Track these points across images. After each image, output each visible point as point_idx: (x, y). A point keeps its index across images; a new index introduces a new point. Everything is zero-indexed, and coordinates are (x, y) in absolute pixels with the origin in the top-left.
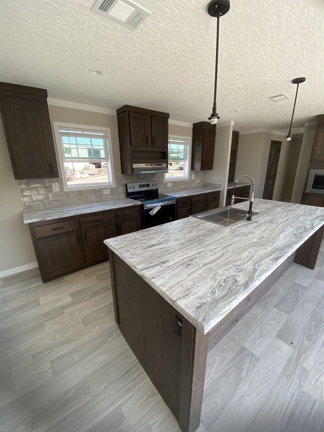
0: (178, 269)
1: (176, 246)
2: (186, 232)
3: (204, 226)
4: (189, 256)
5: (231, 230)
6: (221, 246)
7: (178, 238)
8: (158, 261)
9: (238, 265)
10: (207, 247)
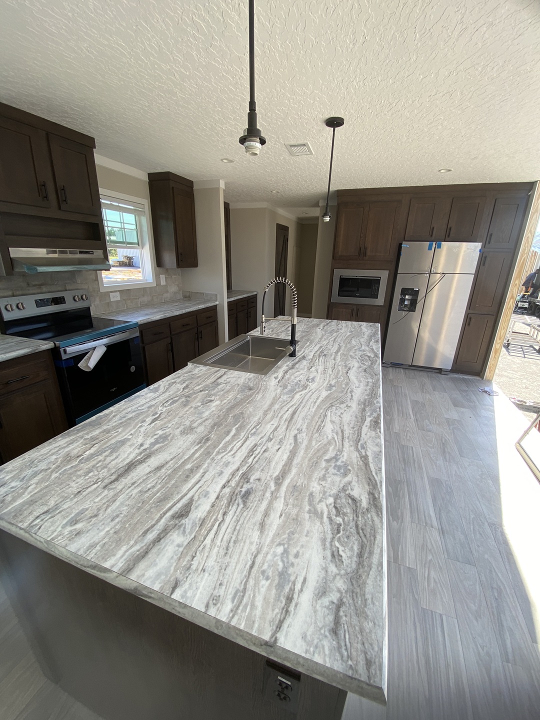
0: (228, 519)
1: (192, 451)
2: (199, 404)
3: (228, 380)
4: (235, 467)
5: (278, 380)
6: (283, 422)
7: (188, 423)
8: (165, 514)
9: (333, 458)
10: (259, 431)
